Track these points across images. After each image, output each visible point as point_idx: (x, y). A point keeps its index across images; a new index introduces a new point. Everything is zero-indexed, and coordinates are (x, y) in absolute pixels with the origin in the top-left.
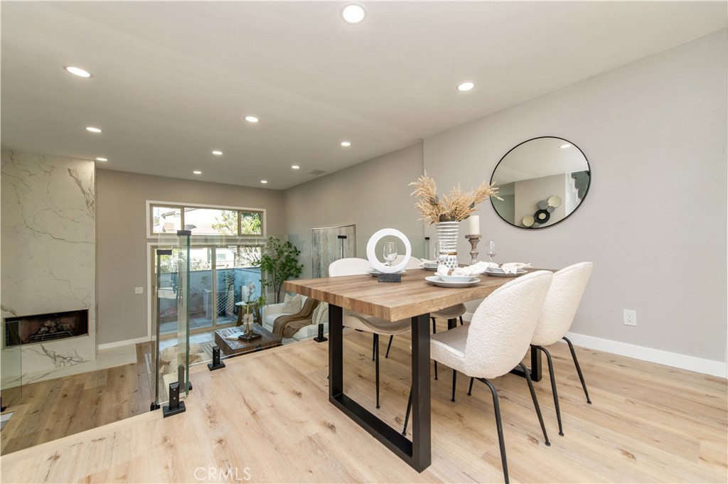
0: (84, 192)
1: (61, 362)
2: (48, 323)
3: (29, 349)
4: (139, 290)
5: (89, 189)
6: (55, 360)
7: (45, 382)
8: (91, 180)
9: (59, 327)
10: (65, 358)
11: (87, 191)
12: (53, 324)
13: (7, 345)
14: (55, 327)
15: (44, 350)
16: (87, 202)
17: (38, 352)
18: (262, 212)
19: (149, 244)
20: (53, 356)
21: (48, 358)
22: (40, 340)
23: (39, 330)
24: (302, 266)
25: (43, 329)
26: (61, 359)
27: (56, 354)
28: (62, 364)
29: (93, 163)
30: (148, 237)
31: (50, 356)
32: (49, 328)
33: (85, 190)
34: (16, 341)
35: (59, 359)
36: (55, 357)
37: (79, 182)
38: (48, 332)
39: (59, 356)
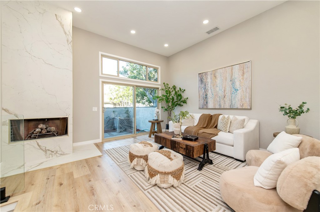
0: (65, 33)
1: (50, 154)
2: (41, 126)
3: (28, 144)
4: (95, 109)
5: (69, 31)
6: (46, 153)
7: (41, 170)
8: (70, 25)
9: (48, 129)
10: (53, 152)
11: (68, 33)
12: (45, 127)
13: (12, 141)
14: (46, 129)
15: (38, 145)
16: (68, 41)
17: (34, 147)
18: (158, 68)
19: (101, 80)
20: (44, 150)
21: (41, 151)
22: (35, 138)
23: (35, 130)
24: (187, 98)
25: (37, 130)
26: (50, 152)
27: (47, 149)
28: (51, 156)
29: (71, 13)
30: (100, 76)
31: (42, 150)
32: (42, 129)
33: (66, 32)
34: (18, 138)
35: (48, 152)
36: (46, 151)
37: (62, 26)
38: (40, 132)
39: (49, 150)
